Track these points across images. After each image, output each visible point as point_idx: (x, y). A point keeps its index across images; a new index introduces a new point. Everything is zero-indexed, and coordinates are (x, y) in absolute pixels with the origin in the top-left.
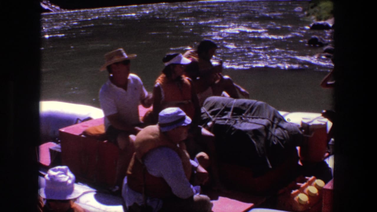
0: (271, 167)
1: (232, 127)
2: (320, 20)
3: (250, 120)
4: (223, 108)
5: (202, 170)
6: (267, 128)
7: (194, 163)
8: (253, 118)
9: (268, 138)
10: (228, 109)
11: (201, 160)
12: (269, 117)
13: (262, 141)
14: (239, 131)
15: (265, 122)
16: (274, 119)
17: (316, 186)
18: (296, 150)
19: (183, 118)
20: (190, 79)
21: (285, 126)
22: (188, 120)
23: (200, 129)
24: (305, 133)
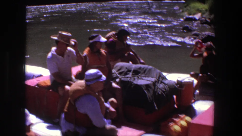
0: (156, 108)
1: (132, 82)
2: (190, 14)
3: (144, 78)
4: (126, 70)
5: (113, 109)
6: (154, 83)
7: (107, 105)
8: (146, 77)
9: (155, 90)
10: (129, 71)
11: (112, 103)
12: (156, 76)
13: (152, 92)
14: (137, 85)
15: (153, 79)
16: (159, 78)
17: (186, 121)
18: (173, 98)
19: (101, 76)
20: (106, 51)
21: (166, 82)
22: (104, 77)
23: (111, 83)
24: (179, 87)
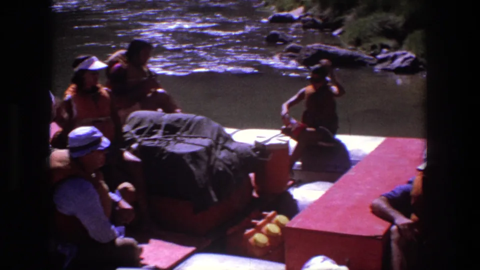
0: (215, 200)
1: (164, 150)
2: (282, 10)
3: (187, 140)
4: (152, 125)
5: (126, 205)
6: (209, 150)
7: (115, 197)
8: (191, 137)
9: (212, 163)
10: (157, 127)
11: (124, 193)
12: (212, 134)
13: (204, 167)
14: (173, 154)
15: (206, 142)
16: (218, 139)
17: (278, 224)
18: (249, 178)
19: (99, 140)
20: (110, 90)
21: (232, 146)
22: (106, 142)
23: (122, 153)
24: (260, 155)
